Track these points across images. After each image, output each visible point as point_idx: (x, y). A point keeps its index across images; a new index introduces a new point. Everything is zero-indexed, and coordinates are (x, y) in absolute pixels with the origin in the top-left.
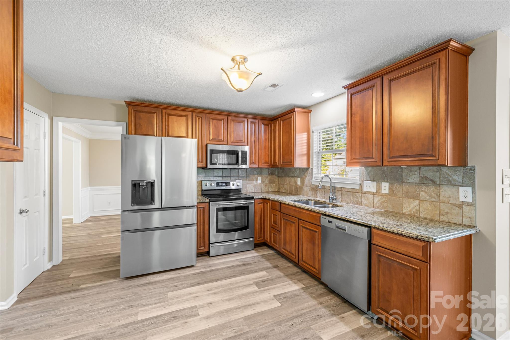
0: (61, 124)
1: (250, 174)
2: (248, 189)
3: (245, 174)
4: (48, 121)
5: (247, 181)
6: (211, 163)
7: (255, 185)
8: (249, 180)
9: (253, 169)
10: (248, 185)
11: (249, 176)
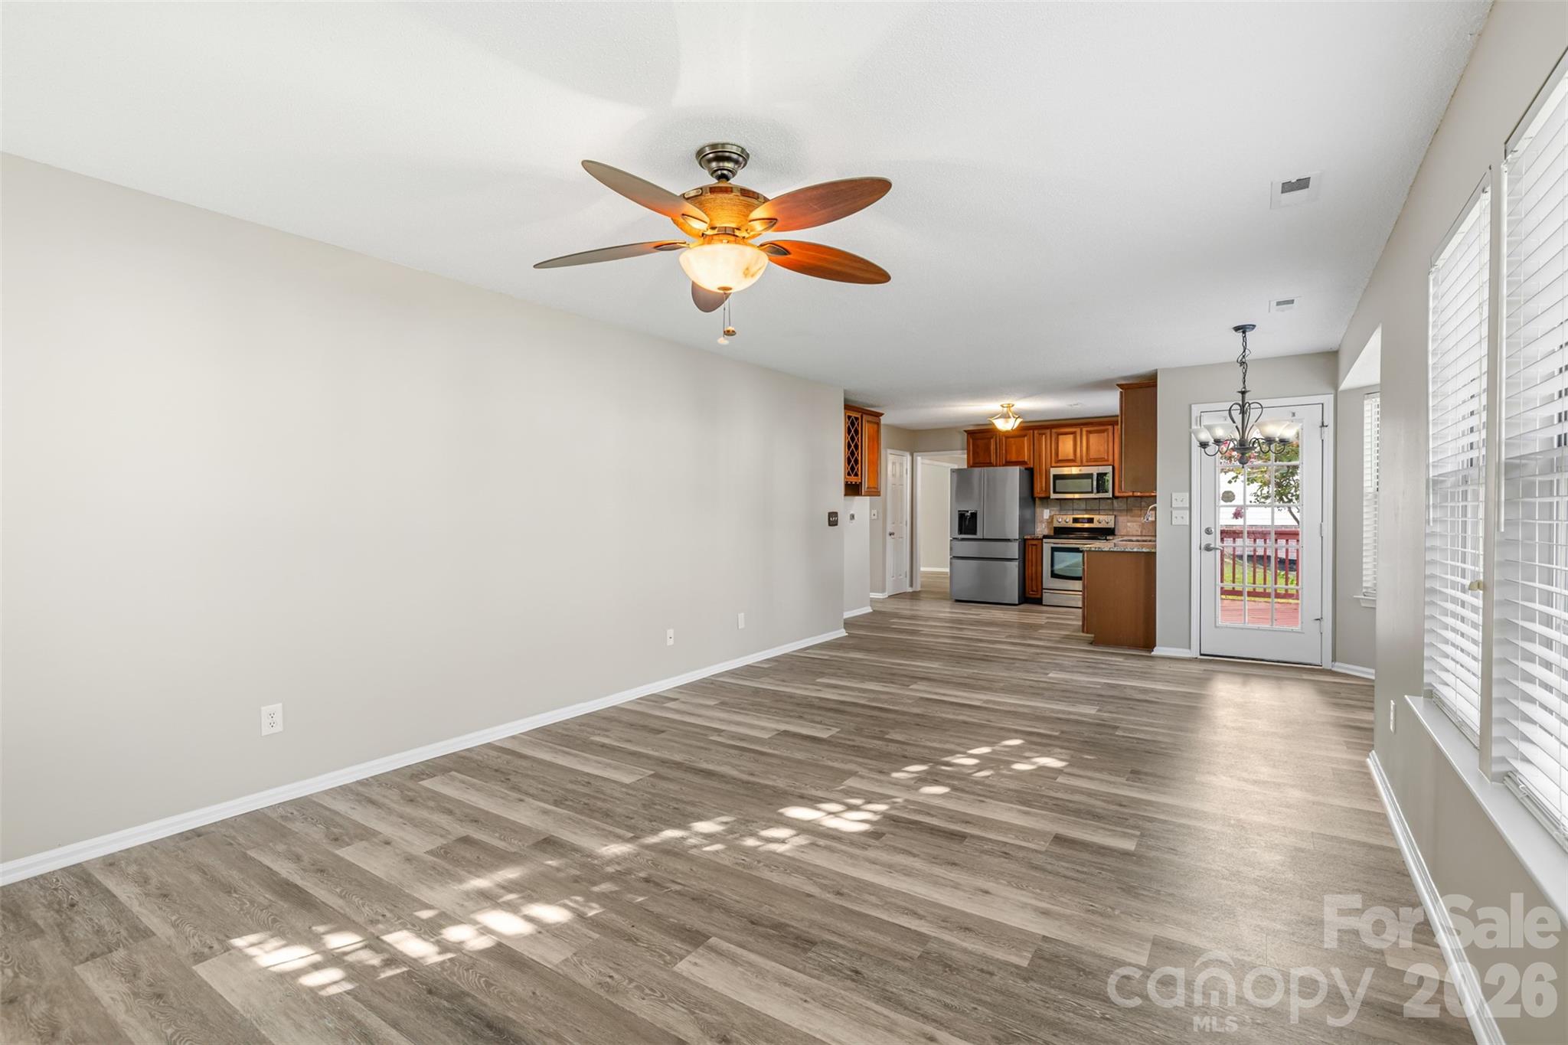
0: (919, 458)
1: (1135, 506)
2: (1128, 529)
3: (1125, 506)
4: (909, 458)
5: (1129, 518)
6: (1055, 492)
7: (1143, 524)
8: (1133, 516)
9: (1125, 499)
10: (1129, 524)
11: (1132, 510)
